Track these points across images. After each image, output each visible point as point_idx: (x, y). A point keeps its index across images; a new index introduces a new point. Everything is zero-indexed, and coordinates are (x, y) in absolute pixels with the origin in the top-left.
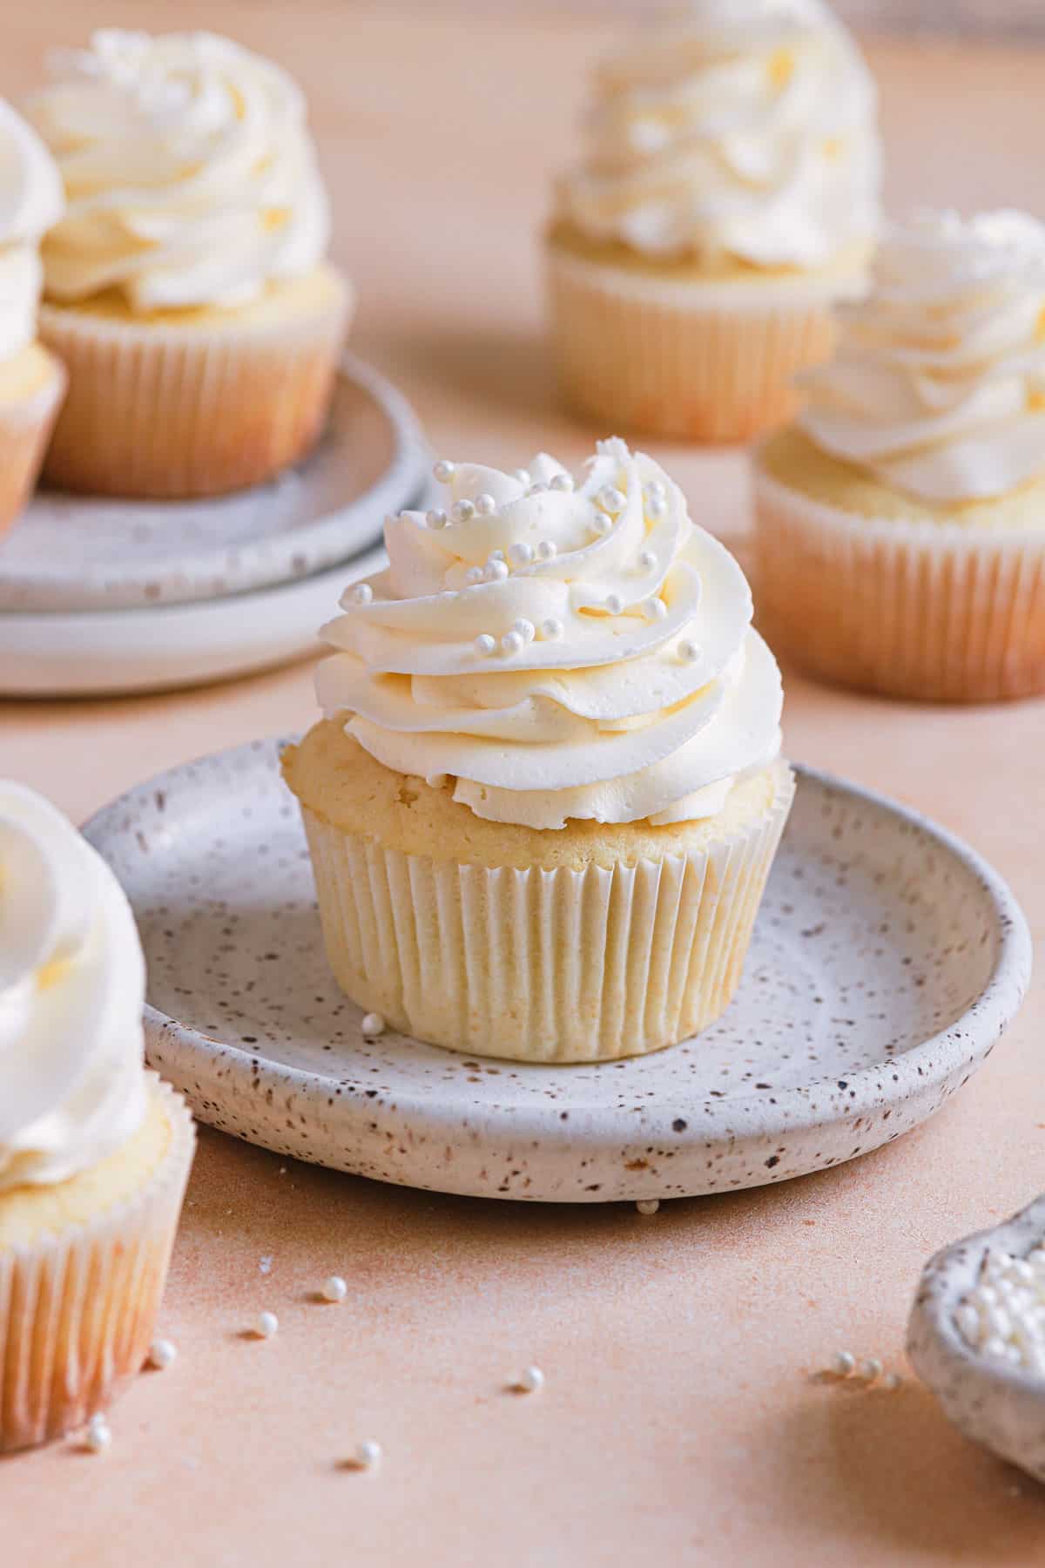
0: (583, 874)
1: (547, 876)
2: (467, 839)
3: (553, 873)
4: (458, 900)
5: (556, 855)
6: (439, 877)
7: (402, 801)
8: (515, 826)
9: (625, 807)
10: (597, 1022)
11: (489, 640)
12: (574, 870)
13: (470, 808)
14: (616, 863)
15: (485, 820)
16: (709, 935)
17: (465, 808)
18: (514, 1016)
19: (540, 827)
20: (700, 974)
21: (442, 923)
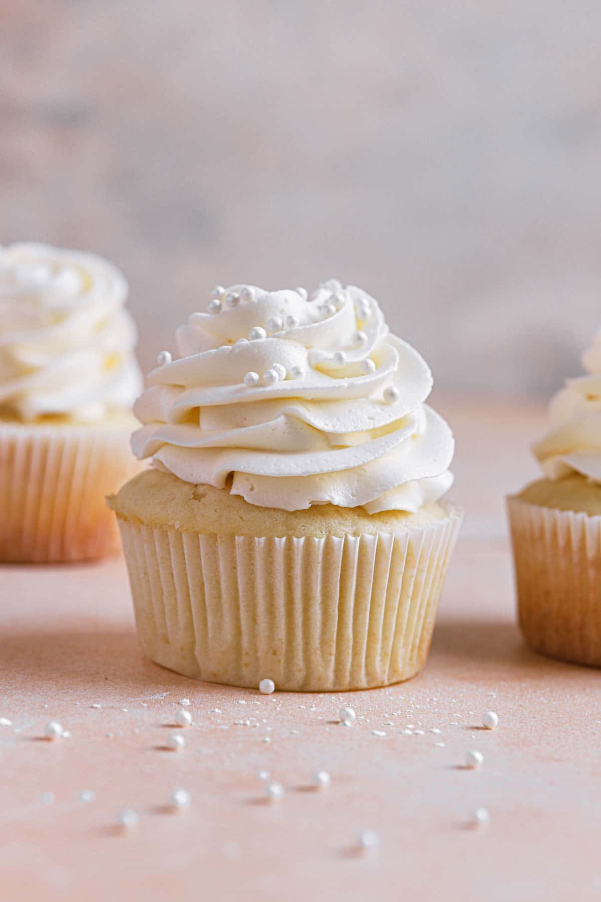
0: (323, 540)
1: (298, 542)
2: (241, 518)
3: (302, 540)
4: (235, 568)
5: (304, 528)
6: (221, 549)
7: (195, 498)
8: (275, 509)
9: (351, 497)
10: (333, 658)
11: (255, 376)
12: (317, 538)
13: (243, 497)
14: (346, 535)
15: (253, 505)
16: (409, 600)
17: (239, 497)
18: (275, 653)
19: (293, 510)
20: (404, 632)
21: (223, 585)
